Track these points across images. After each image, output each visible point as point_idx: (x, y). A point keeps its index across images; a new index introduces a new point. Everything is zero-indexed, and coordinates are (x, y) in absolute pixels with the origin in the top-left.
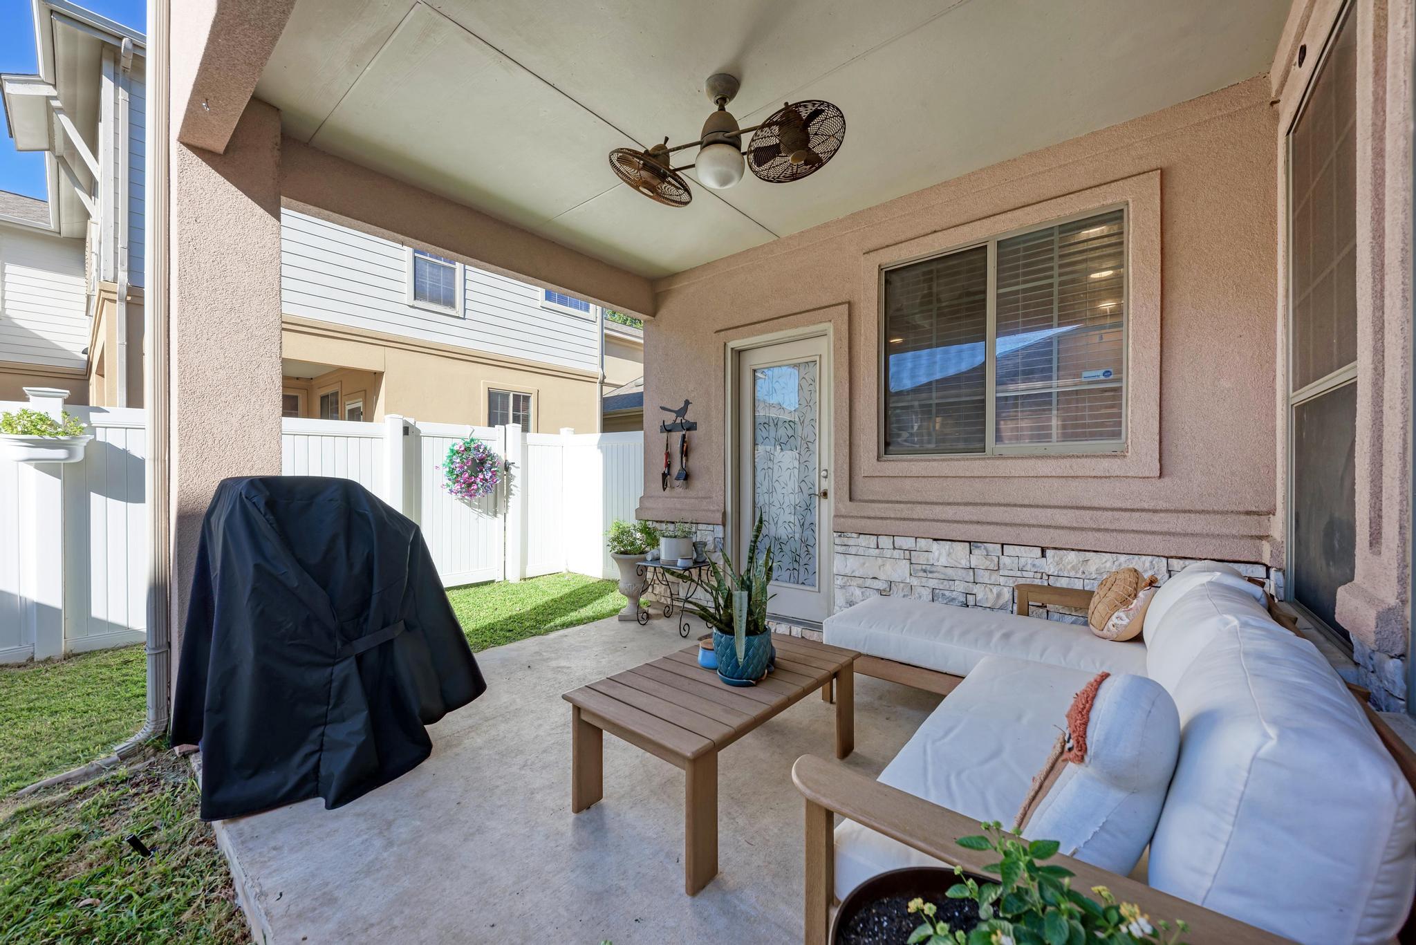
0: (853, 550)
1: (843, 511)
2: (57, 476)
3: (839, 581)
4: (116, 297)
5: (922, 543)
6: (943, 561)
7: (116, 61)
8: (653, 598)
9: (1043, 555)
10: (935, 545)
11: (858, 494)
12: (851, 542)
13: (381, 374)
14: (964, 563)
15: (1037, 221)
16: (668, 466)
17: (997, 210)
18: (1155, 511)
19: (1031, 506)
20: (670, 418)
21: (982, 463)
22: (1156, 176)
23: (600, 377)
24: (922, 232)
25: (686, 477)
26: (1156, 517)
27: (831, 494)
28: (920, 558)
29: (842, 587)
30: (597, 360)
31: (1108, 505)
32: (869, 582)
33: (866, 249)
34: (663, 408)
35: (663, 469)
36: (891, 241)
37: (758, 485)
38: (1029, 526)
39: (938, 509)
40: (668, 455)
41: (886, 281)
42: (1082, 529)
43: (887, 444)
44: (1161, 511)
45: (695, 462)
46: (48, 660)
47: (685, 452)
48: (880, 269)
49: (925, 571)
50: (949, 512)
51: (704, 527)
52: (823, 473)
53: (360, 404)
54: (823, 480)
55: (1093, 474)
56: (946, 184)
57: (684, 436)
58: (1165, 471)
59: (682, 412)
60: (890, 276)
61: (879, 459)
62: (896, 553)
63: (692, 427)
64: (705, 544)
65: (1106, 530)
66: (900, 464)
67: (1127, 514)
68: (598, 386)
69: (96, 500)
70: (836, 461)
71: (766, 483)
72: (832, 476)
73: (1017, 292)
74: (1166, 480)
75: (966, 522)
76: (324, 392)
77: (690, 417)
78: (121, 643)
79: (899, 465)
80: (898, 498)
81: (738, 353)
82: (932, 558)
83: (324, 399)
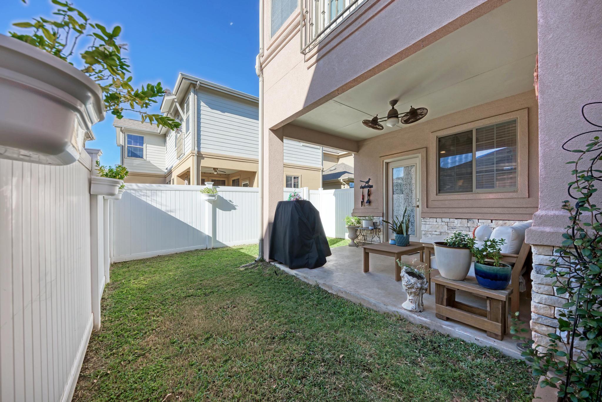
0: (428, 223)
1: (425, 211)
2: (211, 203)
3: (423, 233)
4: (195, 155)
5: (451, 220)
6: (459, 225)
7: (194, 88)
8: (358, 241)
9: (492, 222)
10: (456, 221)
11: (429, 205)
12: (427, 220)
13: (256, 172)
14: (466, 225)
15: (489, 123)
16: (363, 199)
17: (476, 119)
18: (527, 208)
19: (488, 208)
20: (363, 184)
21: (472, 195)
22: (526, 110)
23: (322, 169)
24: (451, 126)
25: (369, 202)
26: (527, 209)
27: (420, 206)
28: (451, 225)
29: (424, 234)
30: (321, 163)
31: (512, 206)
32: (434, 233)
33: (432, 131)
34: (361, 181)
35: (362, 200)
36: (441, 129)
37: (394, 204)
38: (487, 213)
39: (457, 209)
40: (363, 196)
41: (439, 141)
42: (504, 214)
43: (439, 190)
44: (529, 208)
45: (372, 198)
46: (210, 249)
47: (369, 195)
48: (437, 137)
49: (453, 228)
50: (461, 210)
51: (376, 218)
52: (417, 200)
53: (248, 182)
54: (417, 202)
55: (507, 197)
56: (459, 112)
57: (369, 190)
58: (530, 195)
59: (368, 182)
60: (440, 140)
61: (437, 195)
62: (443, 223)
63: (371, 187)
64: (377, 223)
65: (512, 214)
66: (444, 196)
67: (518, 209)
68: (321, 172)
69: (217, 209)
70: (422, 196)
71: (397, 204)
72: (421, 201)
73: (483, 144)
74: (530, 199)
75: (466, 213)
76: (234, 179)
77: (370, 184)
78: (222, 246)
79: (442, 197)
80: (443, 207)
81: (387, 164)
82: (455, 224)
83: (234, 181)
